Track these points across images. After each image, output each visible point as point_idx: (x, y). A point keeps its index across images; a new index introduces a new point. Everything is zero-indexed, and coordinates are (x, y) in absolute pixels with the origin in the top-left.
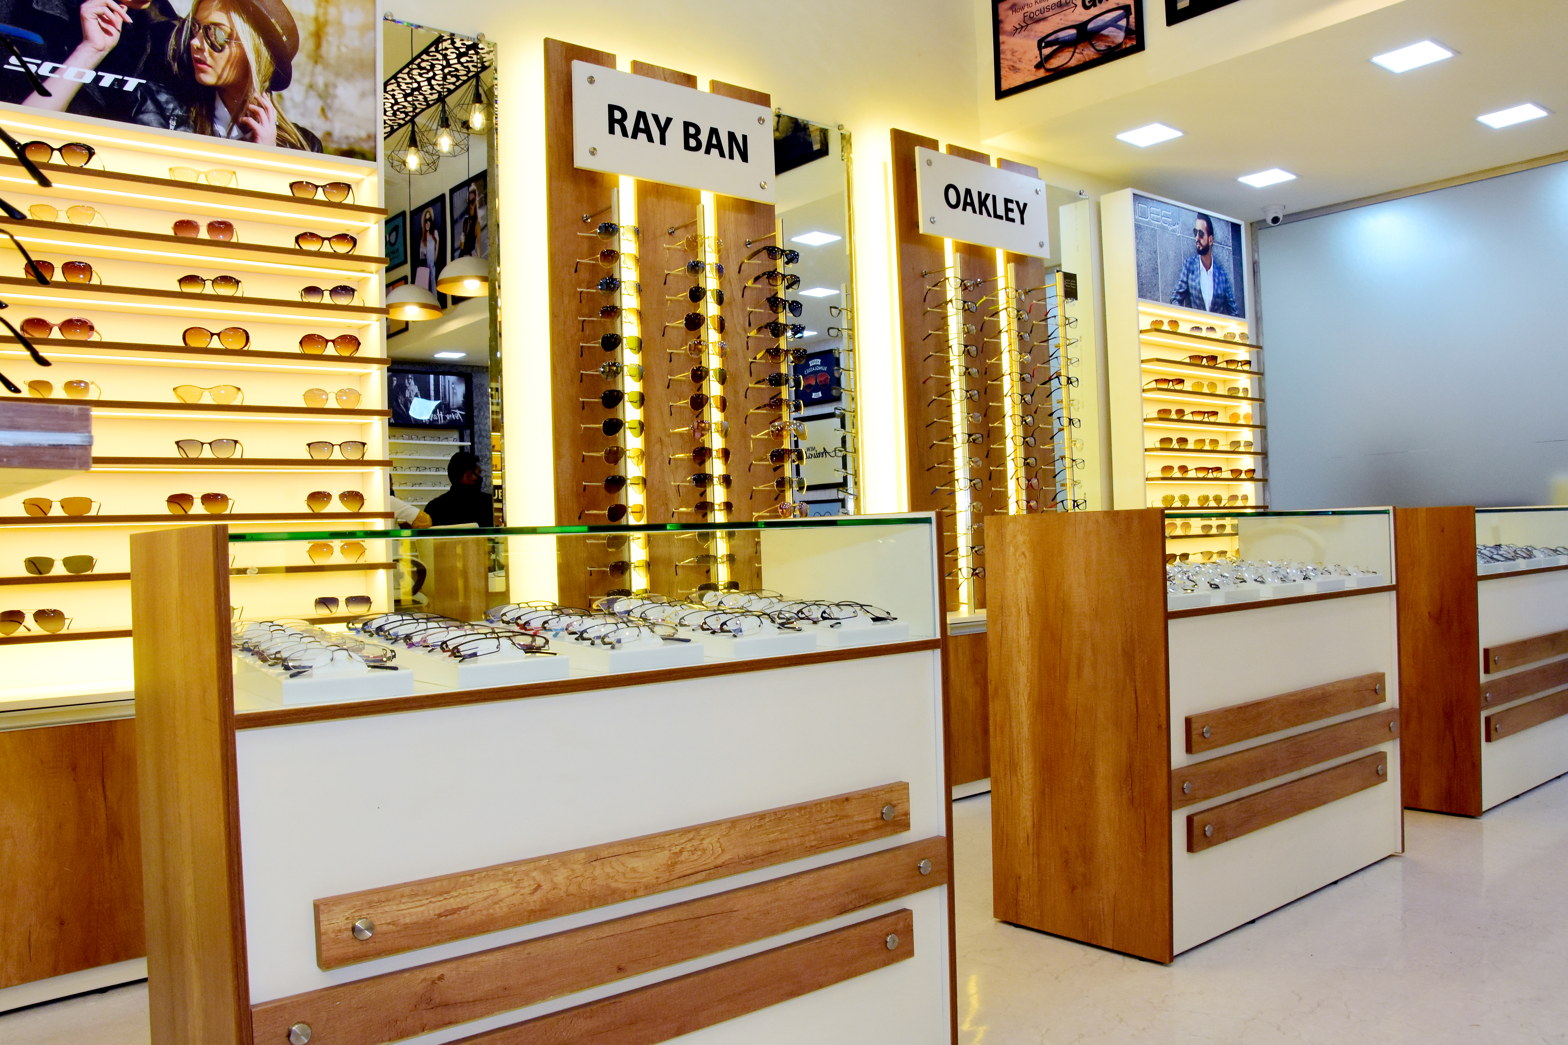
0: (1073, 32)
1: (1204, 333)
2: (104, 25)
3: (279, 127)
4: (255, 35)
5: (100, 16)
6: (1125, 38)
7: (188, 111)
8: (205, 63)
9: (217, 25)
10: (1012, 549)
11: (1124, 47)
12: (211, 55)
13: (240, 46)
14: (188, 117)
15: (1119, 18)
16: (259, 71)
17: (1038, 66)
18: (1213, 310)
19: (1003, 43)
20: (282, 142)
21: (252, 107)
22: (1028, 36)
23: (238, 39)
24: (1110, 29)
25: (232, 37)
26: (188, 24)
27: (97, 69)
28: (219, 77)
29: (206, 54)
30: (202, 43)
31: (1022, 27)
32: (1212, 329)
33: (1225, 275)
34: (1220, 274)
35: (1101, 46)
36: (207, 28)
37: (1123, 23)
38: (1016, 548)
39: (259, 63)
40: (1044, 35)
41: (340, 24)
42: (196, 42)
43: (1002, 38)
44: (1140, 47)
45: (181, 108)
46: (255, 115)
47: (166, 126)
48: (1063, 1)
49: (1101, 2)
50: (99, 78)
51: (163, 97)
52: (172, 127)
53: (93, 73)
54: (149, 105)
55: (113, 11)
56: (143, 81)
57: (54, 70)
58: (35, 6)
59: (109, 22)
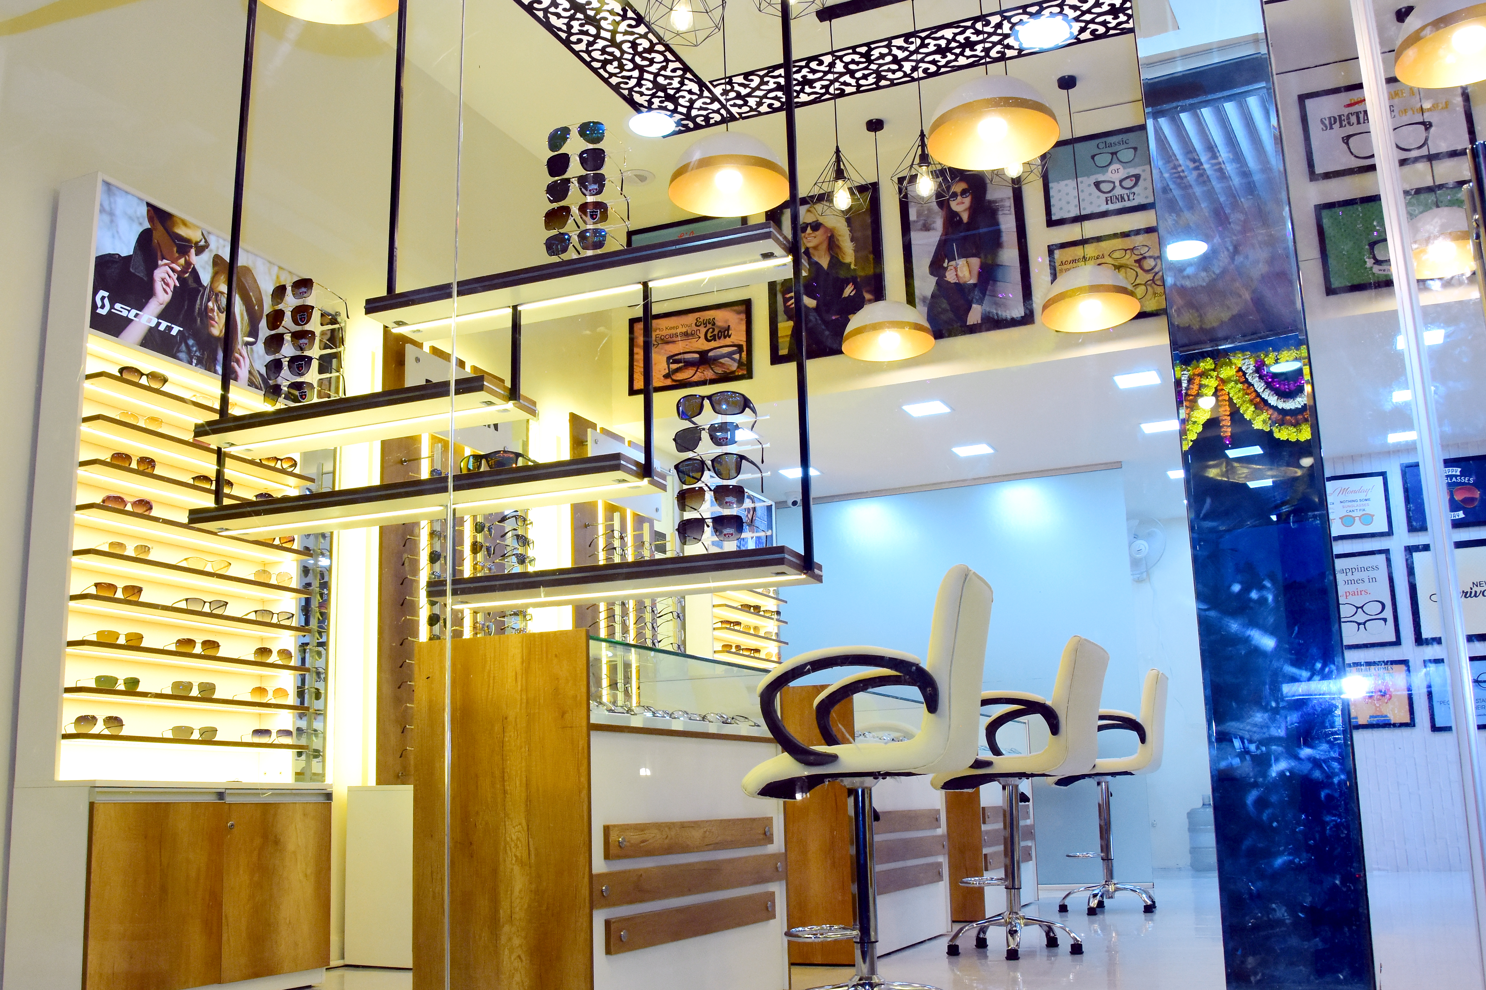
0: (697, 356)
2: (165, 286)
3: (250, 372)
4: (241, 303)
5: (163, 280)
6: (739, 368)
7: (203, 354)
8: (213, 320)
9: (222, 293)
11: (737, 374)
12: (218, 315)
14: (203, 358)
15: (733, 353)
16: (242, 329)
17: (670, 376)
19: (637, 353)
20: (251, 383)
21: (237, 355)
22: (659, 352)
24: (726, 359)
26: (207, 291)
27: (159, 317)
28: (221, 331)
29: (215, 314)
30: (215, 305)
35: (719, 370)
36: (217, 295)
37: (737, 356)
39: (242, 323)
40: (672, 354)
42: (210, 304)
43: (636, 350)
44: (749, 376)
45: (200, 351)
46: (238, 361)
47: (191, 363)
48: (689, 332)
49: (720, 338)
50: (159, 324)
51: (191, 342)
52: (194, 364)
53: (156, 320)
54: (183, 347)
55: (170, 277)
56: (182, 329)
57: (136, 315)
58: (131, 270)
59: (167, 285)
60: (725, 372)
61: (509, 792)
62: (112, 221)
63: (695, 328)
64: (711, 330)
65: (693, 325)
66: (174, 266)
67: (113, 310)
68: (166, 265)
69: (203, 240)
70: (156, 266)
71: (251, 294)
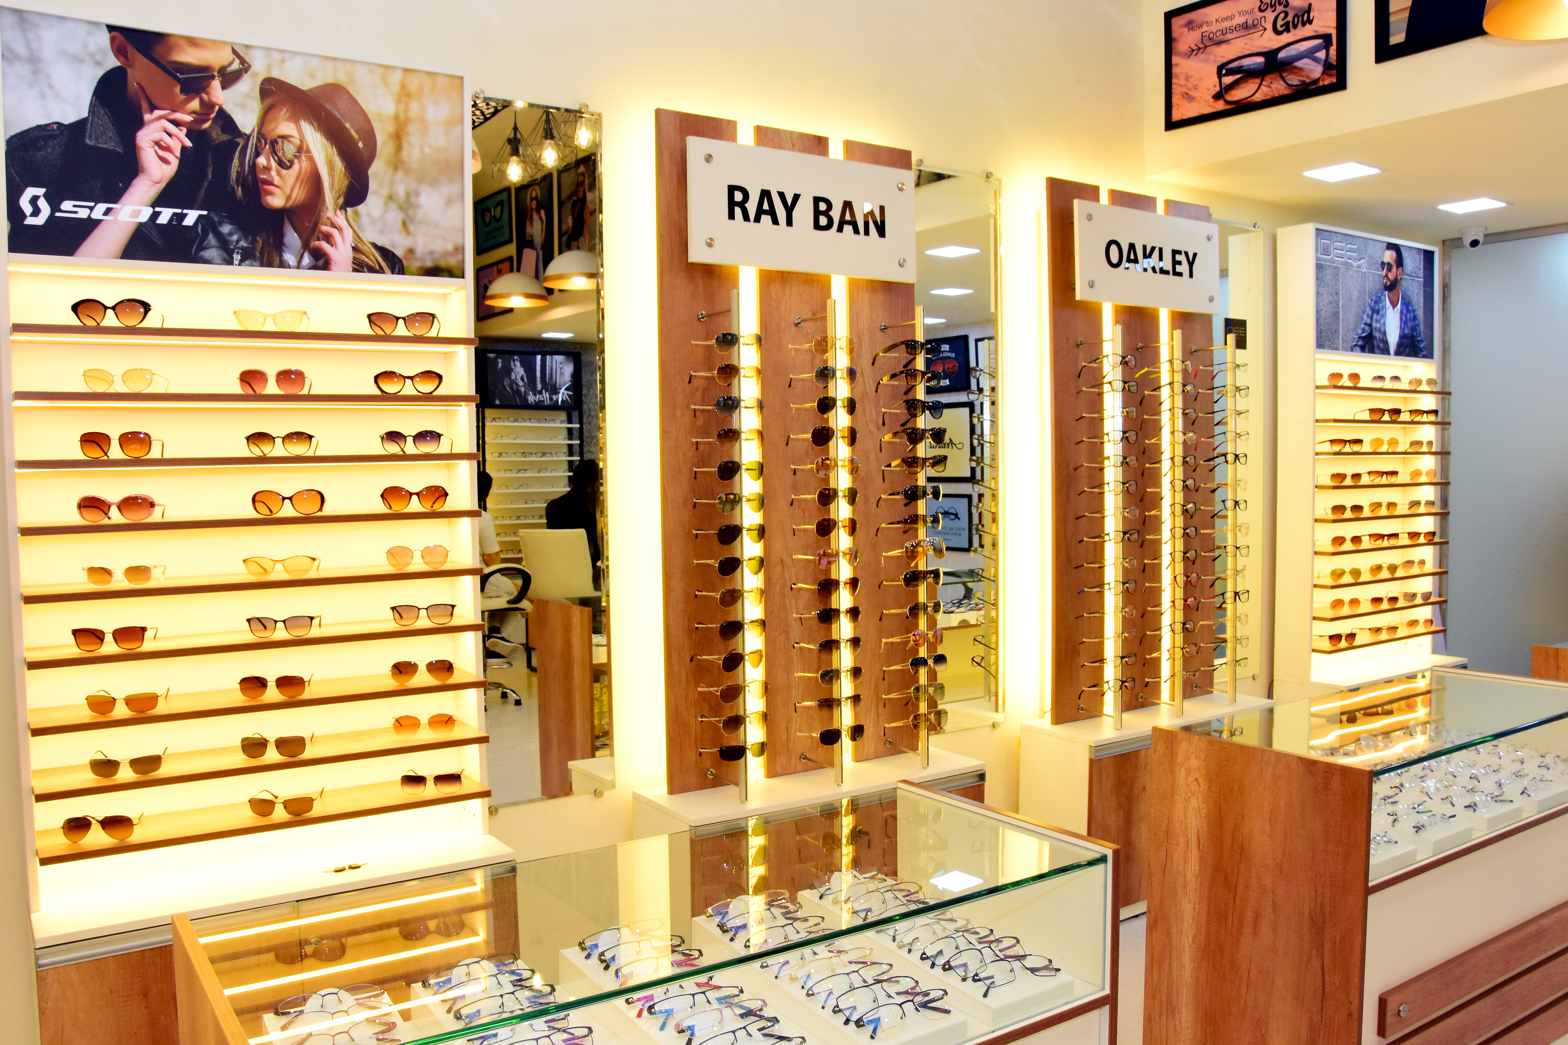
0: (1261, 60)
1: (1388, 384)
2: (161, 153)
3: (355, 249)
4: (327, 144)
5: (157, 143)
6: (1324, 73)
7: (254, 242)
8: (271, 183)
9: (285, 137)
10: (1183, 771)
11: (1321, 83)
12: (279, 174)
13: (311, 159)
14: (254, 249)
15: (1316, 49)
16: (332, 186)
17: (1217, 96)
18: (1398, 353)
19: (1177, 65)
20: (360, 266)
21: (325, 228)
22: (1206, 61)
23: (308, 151)
24: (1306, 60)
25: (302, 150)
26: (253, 141)
27: (155, 205)
28: (288, 198)
29: (273, 173)
30: (269, 161)
31: (1199, 49)
32: (1396, 378)
33: (1414, 311)
34: (1408, 311)
35: (1294, 80)
36: (274, 143)
37: (1321, 55)
38: (1189, 771)
39: (332, 176)
40: (1225, 60)
41: (422, 120)
42: (262, 161)
43: (1175, 59)
44: (1341, 85)
45: (246, 238)
46: (328, 238)
47: (229, 262)
48: (1250, 22)
49: (1295, 27)
50: (156, 215)
51: (226, 229)
52: (236, 262)
53: (150, 210)
54: (212, 239)
55: (170, 135)
56: (205, 213)
57: (108, 212)
58: (87, 141)
59: (168, 149)
60: (1303, 83)
62: (36, 72)
63: (1259, 15)
64: (1282, 15)
65: (1256, 9)
66: (179, 116)
67: (58, 214)
68: (160, 118)
69: (237, 61)
70: (140, 124)
71: (347, 125)
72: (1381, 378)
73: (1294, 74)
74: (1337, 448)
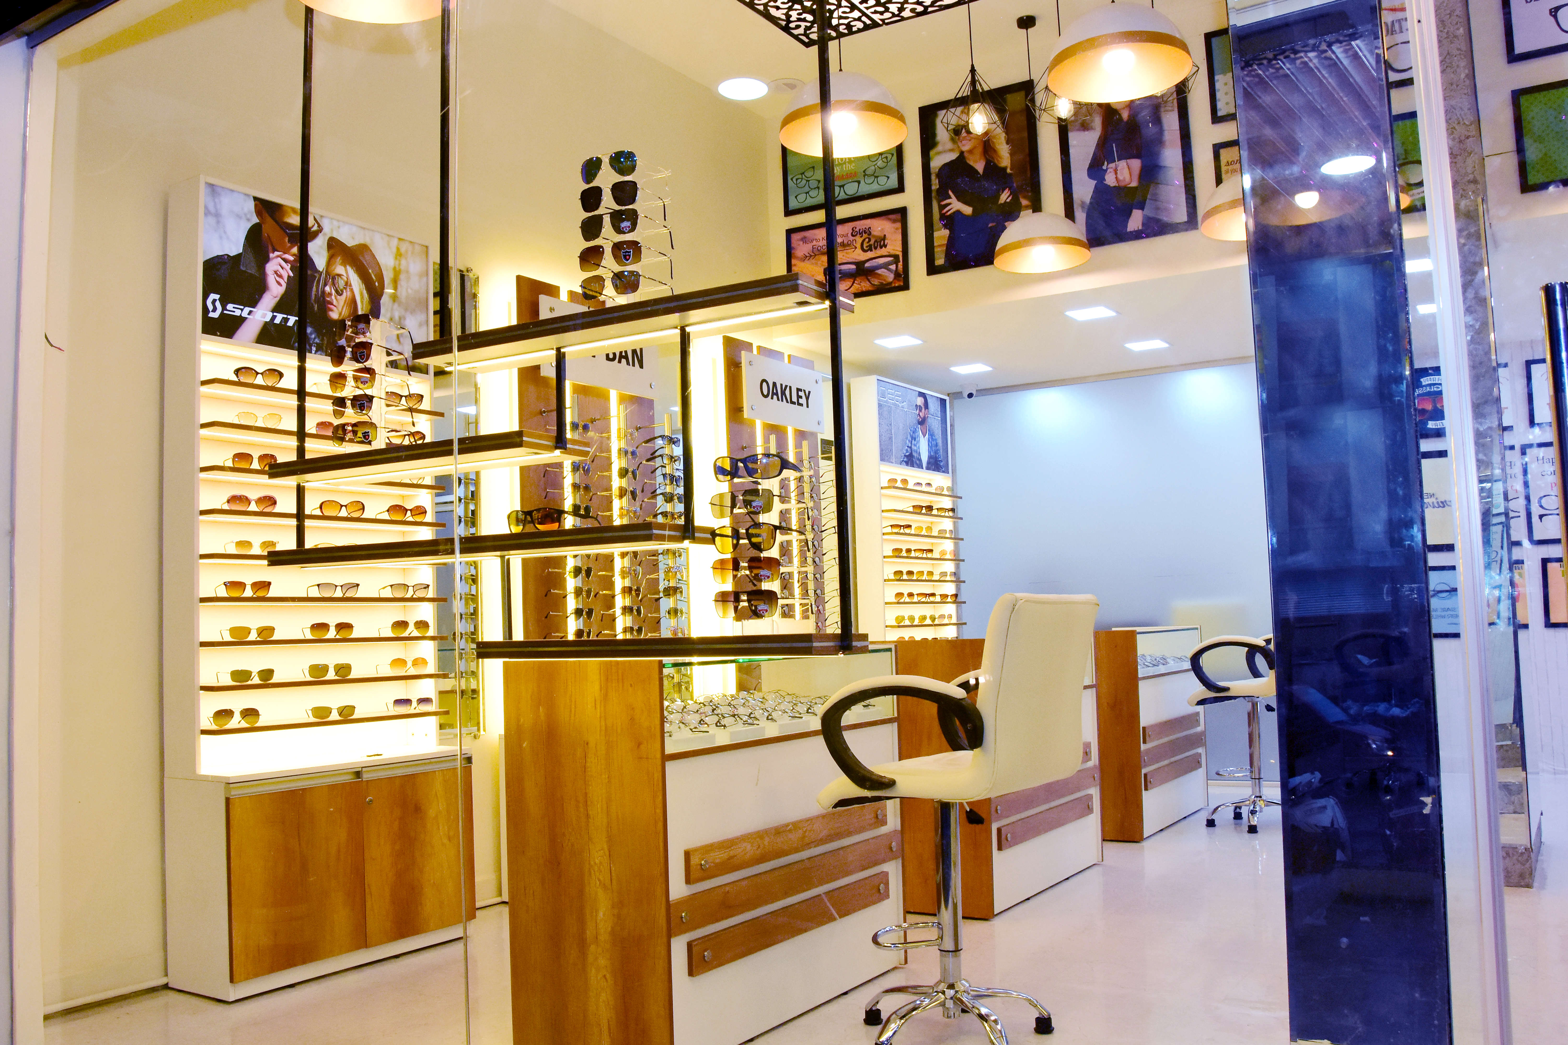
0: (854, 267)
1: (924, 488)
2: (278, 279)
4: (360, 281)
5: (276, 272)
6: (895, 278)
7: (322, 340)
8: (332, 304)
9: (339, 275)
11: (893, 285)
12: (336, 298)
13: (352, 290)
14: (323, 344)
15: (889, 263)
16: (362, 309)
18: (928, 468)
19: (795, 265)
22: (816, 264)
23: (351, 285)
24: (883, 270)
25: (348, 284)
26: (323, 275)
27: (273, 311)
28: (340, 314)
29: (333, 297)
30: (331, 289)
31: (811, 256)
32: (929, 484)
33: (936, 440)
34: (932, 438)
35: (876, 282)
36: (334, 278)
37: (893, 267)
39: (362, 302)
41: (407, 272)
42: (327, 289)
43: (794, 261)
44: (906, 287)
45: (319, 338)
47: (310, 351)
48: (845, 242)
49: (876, 248)
50: (274, 317)
52: (313, 352)
53: (271, 314)
55: (282, 268)
57: (250, 313)
58: (242, 268)
59: (281, 276)
60: (882, 283)
61: (592, 816)
62: (218, 222)
63: (851, 238)
64: (867, 240)
65: (850, 235)
66: (287, 256)
67: (225, 312)
68: (278, 256)
69: (315, 224)
70: (267, 260)
71: (370, 271)
72: (919, 484)
73: (875, 277)
74: (896, 530)
